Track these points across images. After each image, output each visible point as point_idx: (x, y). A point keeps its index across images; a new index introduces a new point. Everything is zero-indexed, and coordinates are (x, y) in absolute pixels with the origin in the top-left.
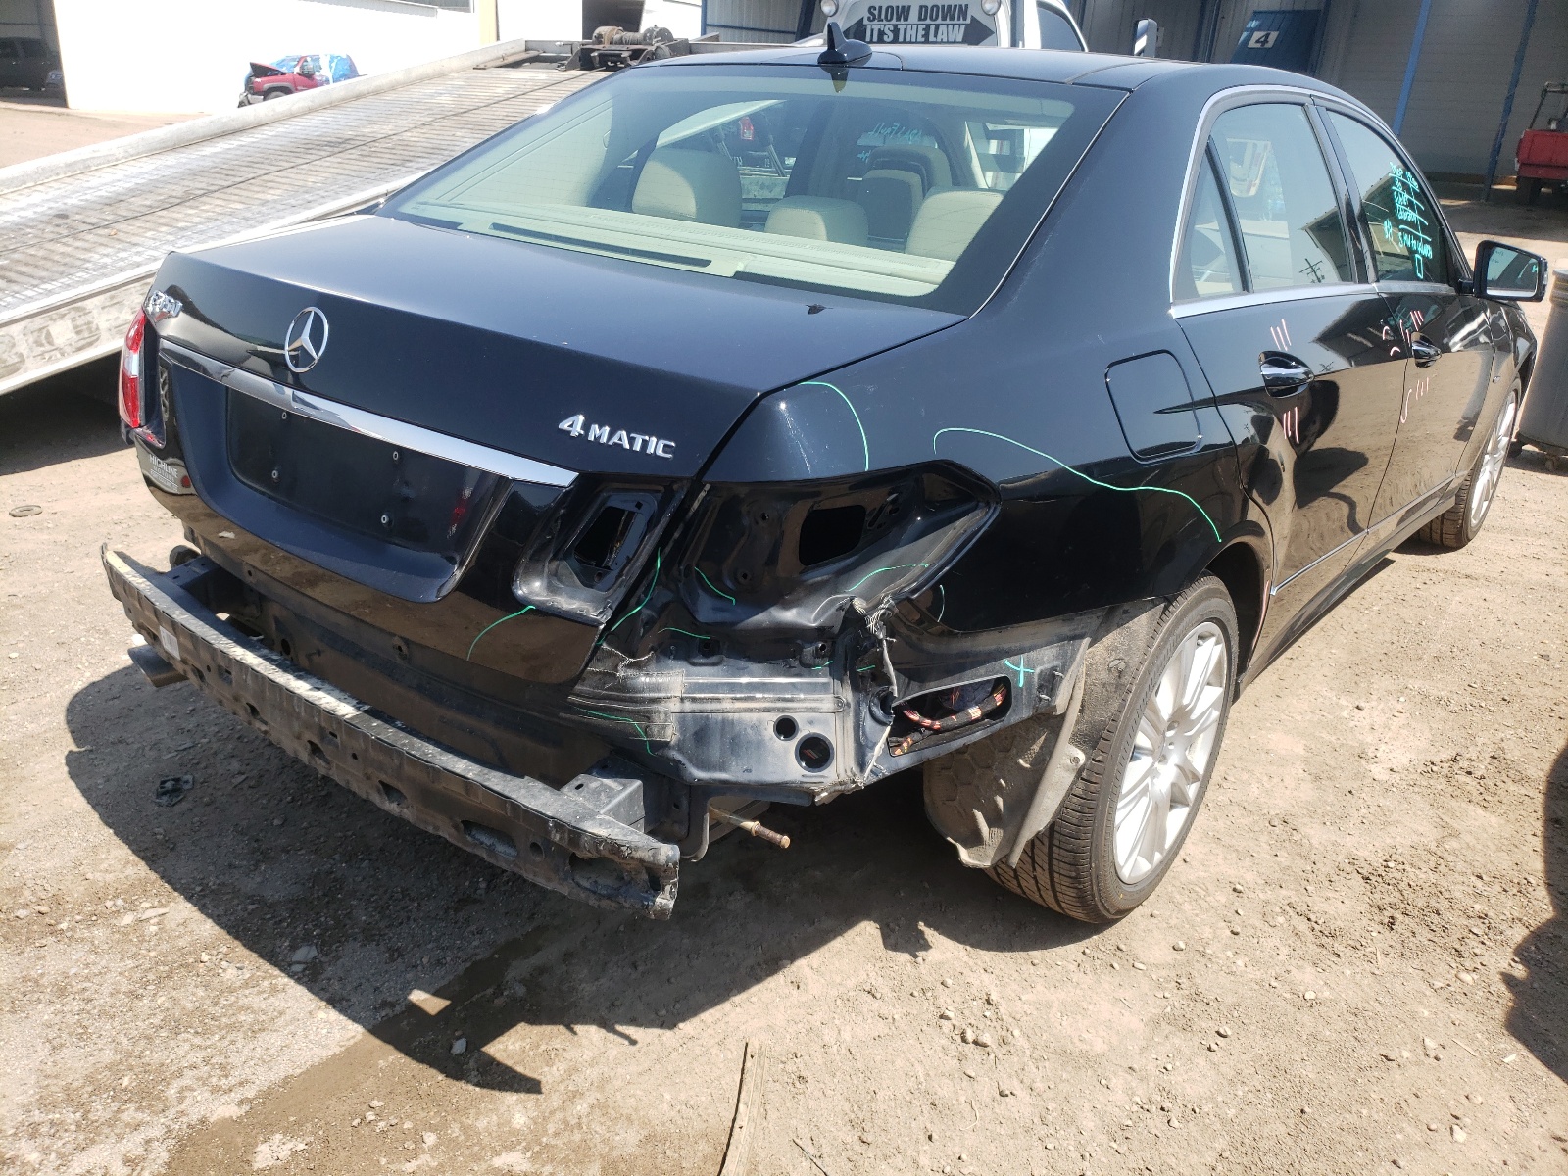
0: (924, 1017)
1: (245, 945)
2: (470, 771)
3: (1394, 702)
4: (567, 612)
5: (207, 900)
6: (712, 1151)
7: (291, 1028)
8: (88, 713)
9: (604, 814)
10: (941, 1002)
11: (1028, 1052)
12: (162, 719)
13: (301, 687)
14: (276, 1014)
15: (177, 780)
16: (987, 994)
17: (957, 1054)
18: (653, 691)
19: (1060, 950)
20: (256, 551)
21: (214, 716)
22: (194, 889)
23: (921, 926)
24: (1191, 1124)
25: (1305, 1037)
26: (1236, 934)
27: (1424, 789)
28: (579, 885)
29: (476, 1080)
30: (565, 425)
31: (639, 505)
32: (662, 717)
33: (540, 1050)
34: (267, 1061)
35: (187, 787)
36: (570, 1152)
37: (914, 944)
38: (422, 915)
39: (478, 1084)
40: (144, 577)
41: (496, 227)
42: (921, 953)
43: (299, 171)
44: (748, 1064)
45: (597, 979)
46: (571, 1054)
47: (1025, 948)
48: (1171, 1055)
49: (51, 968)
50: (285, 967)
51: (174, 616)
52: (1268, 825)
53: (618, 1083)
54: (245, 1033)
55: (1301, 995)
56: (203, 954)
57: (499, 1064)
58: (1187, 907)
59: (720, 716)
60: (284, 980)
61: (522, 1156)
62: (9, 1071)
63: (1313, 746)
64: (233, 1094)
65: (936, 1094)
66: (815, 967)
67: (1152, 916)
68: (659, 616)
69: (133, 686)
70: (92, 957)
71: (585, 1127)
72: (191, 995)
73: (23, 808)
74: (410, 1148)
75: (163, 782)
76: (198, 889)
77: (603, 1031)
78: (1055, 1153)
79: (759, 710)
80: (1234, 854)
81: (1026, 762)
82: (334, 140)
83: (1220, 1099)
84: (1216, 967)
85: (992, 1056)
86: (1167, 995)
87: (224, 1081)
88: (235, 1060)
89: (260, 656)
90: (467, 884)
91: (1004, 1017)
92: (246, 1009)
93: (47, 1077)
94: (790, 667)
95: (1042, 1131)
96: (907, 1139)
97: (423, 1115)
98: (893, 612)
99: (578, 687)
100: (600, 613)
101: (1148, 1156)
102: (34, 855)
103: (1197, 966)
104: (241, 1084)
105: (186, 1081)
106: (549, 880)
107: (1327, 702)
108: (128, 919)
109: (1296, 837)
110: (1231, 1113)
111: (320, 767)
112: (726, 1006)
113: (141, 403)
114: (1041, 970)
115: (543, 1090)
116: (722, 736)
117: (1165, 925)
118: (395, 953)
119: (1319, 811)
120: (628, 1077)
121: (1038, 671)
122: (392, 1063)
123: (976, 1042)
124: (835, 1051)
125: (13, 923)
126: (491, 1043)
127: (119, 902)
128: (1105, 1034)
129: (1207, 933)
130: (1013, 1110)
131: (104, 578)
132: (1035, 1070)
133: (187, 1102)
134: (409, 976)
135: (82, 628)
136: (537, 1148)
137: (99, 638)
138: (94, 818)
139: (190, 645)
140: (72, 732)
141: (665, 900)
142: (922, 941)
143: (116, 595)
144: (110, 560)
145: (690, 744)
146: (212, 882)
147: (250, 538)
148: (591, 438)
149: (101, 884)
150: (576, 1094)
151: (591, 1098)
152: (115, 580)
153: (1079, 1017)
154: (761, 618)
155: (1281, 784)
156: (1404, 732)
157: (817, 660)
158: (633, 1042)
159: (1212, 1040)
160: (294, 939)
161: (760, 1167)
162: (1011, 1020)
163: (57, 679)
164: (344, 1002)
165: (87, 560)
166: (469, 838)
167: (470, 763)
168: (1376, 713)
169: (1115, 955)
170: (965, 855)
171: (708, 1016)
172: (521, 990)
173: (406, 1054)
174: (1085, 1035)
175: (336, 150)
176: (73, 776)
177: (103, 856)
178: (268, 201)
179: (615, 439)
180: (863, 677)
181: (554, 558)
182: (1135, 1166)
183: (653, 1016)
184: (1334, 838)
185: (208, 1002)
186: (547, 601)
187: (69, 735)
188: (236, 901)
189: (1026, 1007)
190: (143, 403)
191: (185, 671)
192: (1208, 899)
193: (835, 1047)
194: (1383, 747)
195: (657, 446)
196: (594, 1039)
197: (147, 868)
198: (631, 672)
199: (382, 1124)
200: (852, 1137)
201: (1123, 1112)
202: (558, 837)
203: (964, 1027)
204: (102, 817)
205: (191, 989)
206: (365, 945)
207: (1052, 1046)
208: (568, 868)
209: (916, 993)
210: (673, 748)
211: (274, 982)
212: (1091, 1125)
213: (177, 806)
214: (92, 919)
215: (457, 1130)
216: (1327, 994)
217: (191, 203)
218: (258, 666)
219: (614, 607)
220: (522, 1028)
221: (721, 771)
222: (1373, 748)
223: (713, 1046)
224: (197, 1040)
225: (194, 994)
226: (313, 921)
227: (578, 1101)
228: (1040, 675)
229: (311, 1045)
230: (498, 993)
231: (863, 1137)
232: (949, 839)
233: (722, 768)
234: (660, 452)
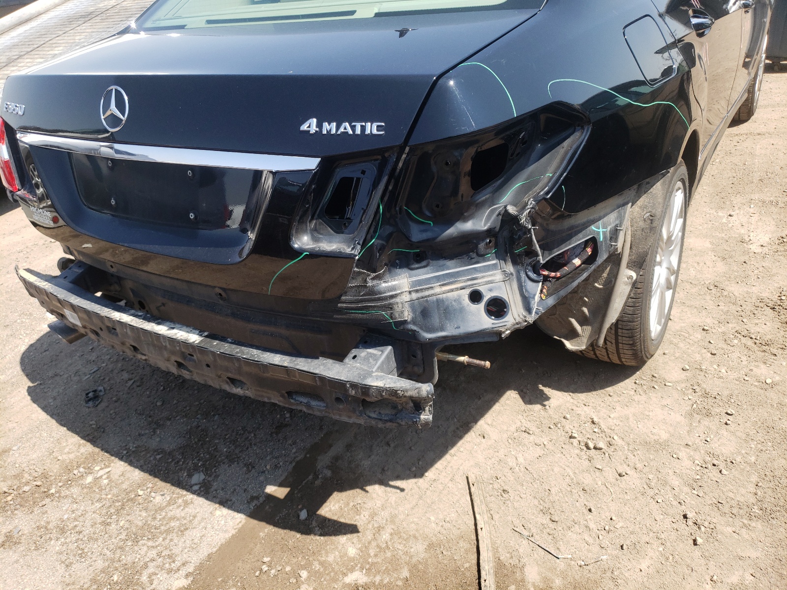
0: (561, 439)
1: (161, 480)
2: (284, 361)
3: (748, 209)
4: (331, 252)
5: (132, 458)
6: (469, 546)
7: (203, 524)
8: (34, 363)
9: (376, 371)
10: (567, 428)
11: (626, 448)
12: (76, 357)
13: (162, 329)
14: (191, 518)
15: (95, 391)
16: (591, 419)
17: (587, 457)
18: (391, 291)
19: (622, 384)
20: (107, 251)
21: (106, 349)
22: (122, 453)
23: (541, 387)
24: (733, 470)
25: (775, 406)
26: (715, 354)
27: (784, 253)
28: (369, 417)
29: (319, 533)
30: (304, 127)
31: (363, 172)
32: (400, 306)
33: (351, 506)
34: (194, 547)
35: (101, 394)
36: (388, 564)
37: (541, 399)
38: (258, 440)
39: (321, 535)
40: (46, 281)
41: (209, 22)
42: (546, 403)
43: (69, 35)
44: (473, 489)
45: (370, 456)
46: (370, 504)
47: (602, 387)
48: (706, 432)
49: (53, 517)
50: (188, 488)
51: (71, 301)
52: (707, 290)
53: (402, 517)
54: (177, 533)
55: (764, 382)
56: (139, 490)
57: (329, 520)
58: (681, 345)
59: (434, 298)
60: (190, 496)
61: (361, 573)
62: (44, 586)
63: (714, 241)
64: (180, 572)
65: (583, 483)
66: (490, 423)
67: (664, 354)
68: (387, 242)
69: (55, 342)
70: (75, 506)
71: (391, 548)
72: (139, 516)
73: (10, 425)
74: (294, 582)
75: (87, 394)
76: (125, 452)
77: (383, 487)
78: (663, 504)
79: (457, 289)
80: (695, 310)
81: (599, 284)
82: (84, 14)
83: (743, 452)
84: (710, 376)
85: (607, 455)
86: (690, 398)
87: (173, 565)
88: (176, 551)
89: (130, 315)
90: (278, 416)
91: (605, 430)
92: (173, 518)
93: (68, 585)
94: (472, 258)
95: (651, 493)
96: (577, 514)
97: (295, 560)
98: (535, 209)
99: (343, 298)
100: (353, 249)
101: (717, 495)
102: (24, 452)
103: (700, 377)
104: (184, 564)
105: (151, 570)
106: (350, 417)
107: (712, 216)
108: (89, 479)
109: (725, 293)
110: (753, 459)
111: (186, 374)
112: (447, 457)
113: (15, 175)
114: (616, 398)
115: (360, 530)
116: (438, 309)
117: (674, 358)
118: (250, 466)
119: (732, 276)
120: (406, 512)
121: (609, 229)
122: (268, 533)
123: (595, 448)
124: (518, 470)
125: (23, 495)
126: (321, 508)
127: (82, 470)
128: (664, 427)
129: (698, 357)
130: (630, 483)
131: (21, 284)
132: (633, 457)
133: (155, 582)
134: (262, 478)
135: (16, 315)
136: (368, 566)
137: (27, 318)
138: (53, 422)
139: (85, 316)
140: (27, 376)
141: (426, 416)
142: (544, 396)
143: (32, 295)
144: (22, 275)
145: (420, 319)
146: (132, 447)
147: (103, 244)
148: (325, 132)
149: (68, 461)
150: (380, 529)
151: (389, 529)
152: (29, 286)
153: (646, 421)
154: (452, 231)
155: (705, 266)
156: (760, 224)
157: (487, 250)
158: (402, 490)
159: (725, 418)
160: (189, 470)
161: (500, 550)
162: (609, 431)
163: (10, 347)
164: (229, 502)
165: (8, 276)
166: (292, 401)
167: (282, 356)
168: (741, 217)
169: (652, 380)
170: (568, 345)
171: (439, 465)
172: (328, 473)
173: (274, 526)
174: (654, 431)
175: (87, 19)
176: (34, 400)
177: (65, 444)
178: (56, 54)
179: (342, 130)
180: (519, 255)
181: (312, 219)
182: (711, 502)
183: (408, 472)
184: (745, 290)
185: (150, 518)
186: (315, 247)
187: (25, 377)
188: (149, 455)
189: (615, 421)
190: (17, 175)
191: (86, 332)
192: (691, 338)
193: (517, 468)
194: (752, 234)
195: (372, 128)
196: (380, 493)
197: (92, 446)
198: (375, 282)
199: (273, 572)
200: (546, 520)
201: (692, 471)
202: (354, 392)
203: (586, 440)
204: (57, 421)
205: (137, 512)
206: (231, 465)
207: (638, 441)
208: (361, 408)
209: (552, 427)
210: (410, 323)
211: (185, 499)
212: (677, 483)
213: (99, 406)
214: (68, 483)
215: (317, 565)
216: (777, 378)
217: (12, 64)
218: (131, 321)
219: (361, 243)
220: (336, 495)
221: (441, 331)
222: (747, 236)
223: (448, 483)
224: (150, 543)
225: (140, 516)
226: (196, 458)
227: (382, 532)
228: (610, 231)
229: (217, 532)
230: (316, 477)
231: (552, 518)
232: (555, 337)
233: (442, 329)
234: (375, 132)
